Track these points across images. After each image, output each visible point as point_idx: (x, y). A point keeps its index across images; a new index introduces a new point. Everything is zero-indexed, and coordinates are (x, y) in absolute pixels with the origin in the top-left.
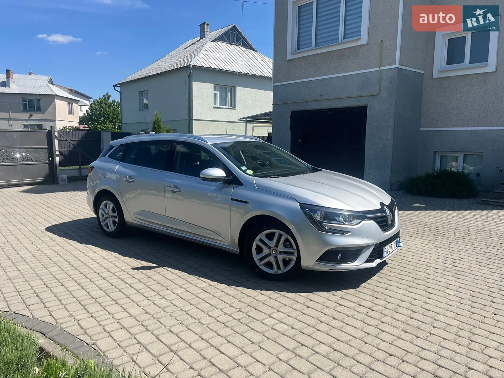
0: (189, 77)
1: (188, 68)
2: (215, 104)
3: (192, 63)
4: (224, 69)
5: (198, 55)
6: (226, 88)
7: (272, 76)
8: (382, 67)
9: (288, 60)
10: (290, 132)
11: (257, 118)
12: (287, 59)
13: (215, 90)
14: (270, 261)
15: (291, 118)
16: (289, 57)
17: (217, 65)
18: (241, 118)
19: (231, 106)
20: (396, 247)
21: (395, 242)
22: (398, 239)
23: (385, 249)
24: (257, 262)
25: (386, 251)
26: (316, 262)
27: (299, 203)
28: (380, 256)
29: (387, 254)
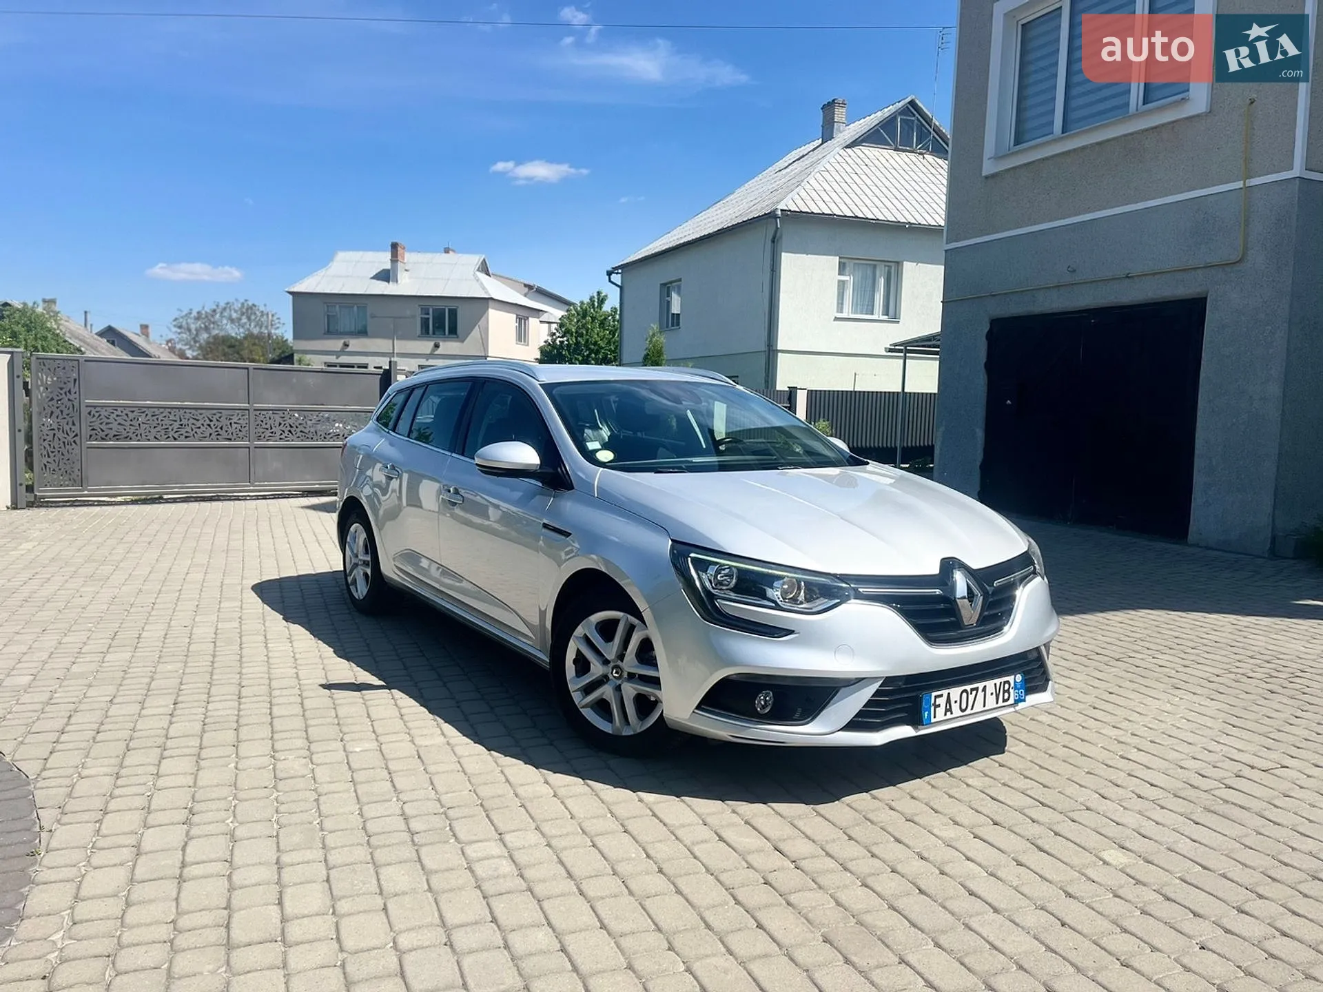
0: (773, 241)
1: (770, 217)
2: (840, 308)
3: (782, 206)
4: (870, 216)
5: (802, 184)
6: (875, 266)
7: (943, 224)
8: (1249, 179)
9: (987, 177)
10: (986, 377)
12: (983, 175)
13: (841, 273)
14: (604, 697)
15: (990, 336)
16: (988, 168)
17: (853, 207)
18: (891, 345)
19: (887, 315)
20: (1004, 701)
21: (995, 684)
22: (1019, 678)
23: (936, 697)
24: (577, 697)
25: (939, 706)
26: (696, 711)
27: (672, 540)
28: (915, 719)
29: (945, 715)
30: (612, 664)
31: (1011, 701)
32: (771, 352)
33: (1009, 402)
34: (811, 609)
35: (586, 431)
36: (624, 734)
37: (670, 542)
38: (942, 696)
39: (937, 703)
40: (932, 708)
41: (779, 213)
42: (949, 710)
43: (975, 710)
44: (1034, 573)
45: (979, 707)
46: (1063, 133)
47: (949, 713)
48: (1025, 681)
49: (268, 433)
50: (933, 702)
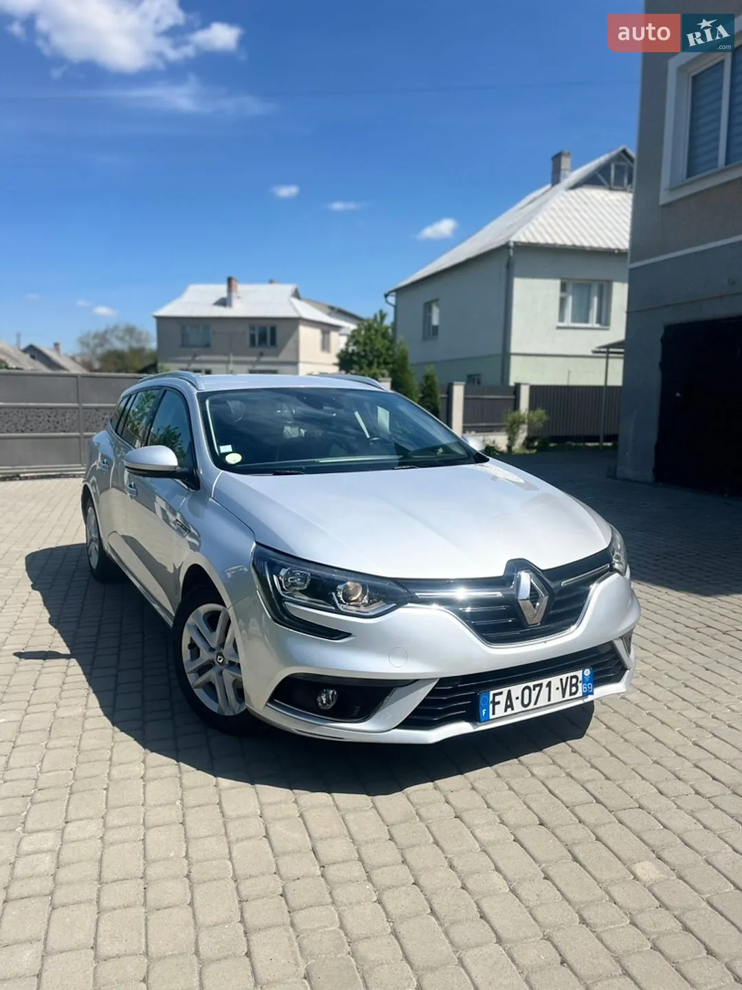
0: (507, 269)
1: (505, 248)
2: (561, 319)
3: (514, 239)
5: (532, 221)
6: (590, 286)
9: (663, 206)
10: (660, 374)
12: (660, 204)
13: (563, 291)
14: (212, 679)
15: (664, 341)
16: (664, 198)
17: (573, 237)
18: (596, 348)
19: (600, 324)
20: (571, 694)
21: (561, 679)
22: (587, 672)
23: (495, 695)
24: (192, 678)
25: (498, 703)
26: (269, 704)
27: (257, 542)
28: (472, 715)
29: (506, 711)
30: (216, 652)
31: (579, 694)
32: (506, 356)
33: (678, 395)
34: (368, 612)
35: (286, 428)
36: (226, 714)
37: (254, 544)
38: (501, 693)
39: (496, 700)
40: (491, 706)
41: (512, 244)
42: (509, 705)
43: (538, 705)
44: (612, 570)
45: (543, 701)
46: (726, 165)
47: (509, 710)
48: (594, 674)
49: (94, 426)
50: (491, 699)
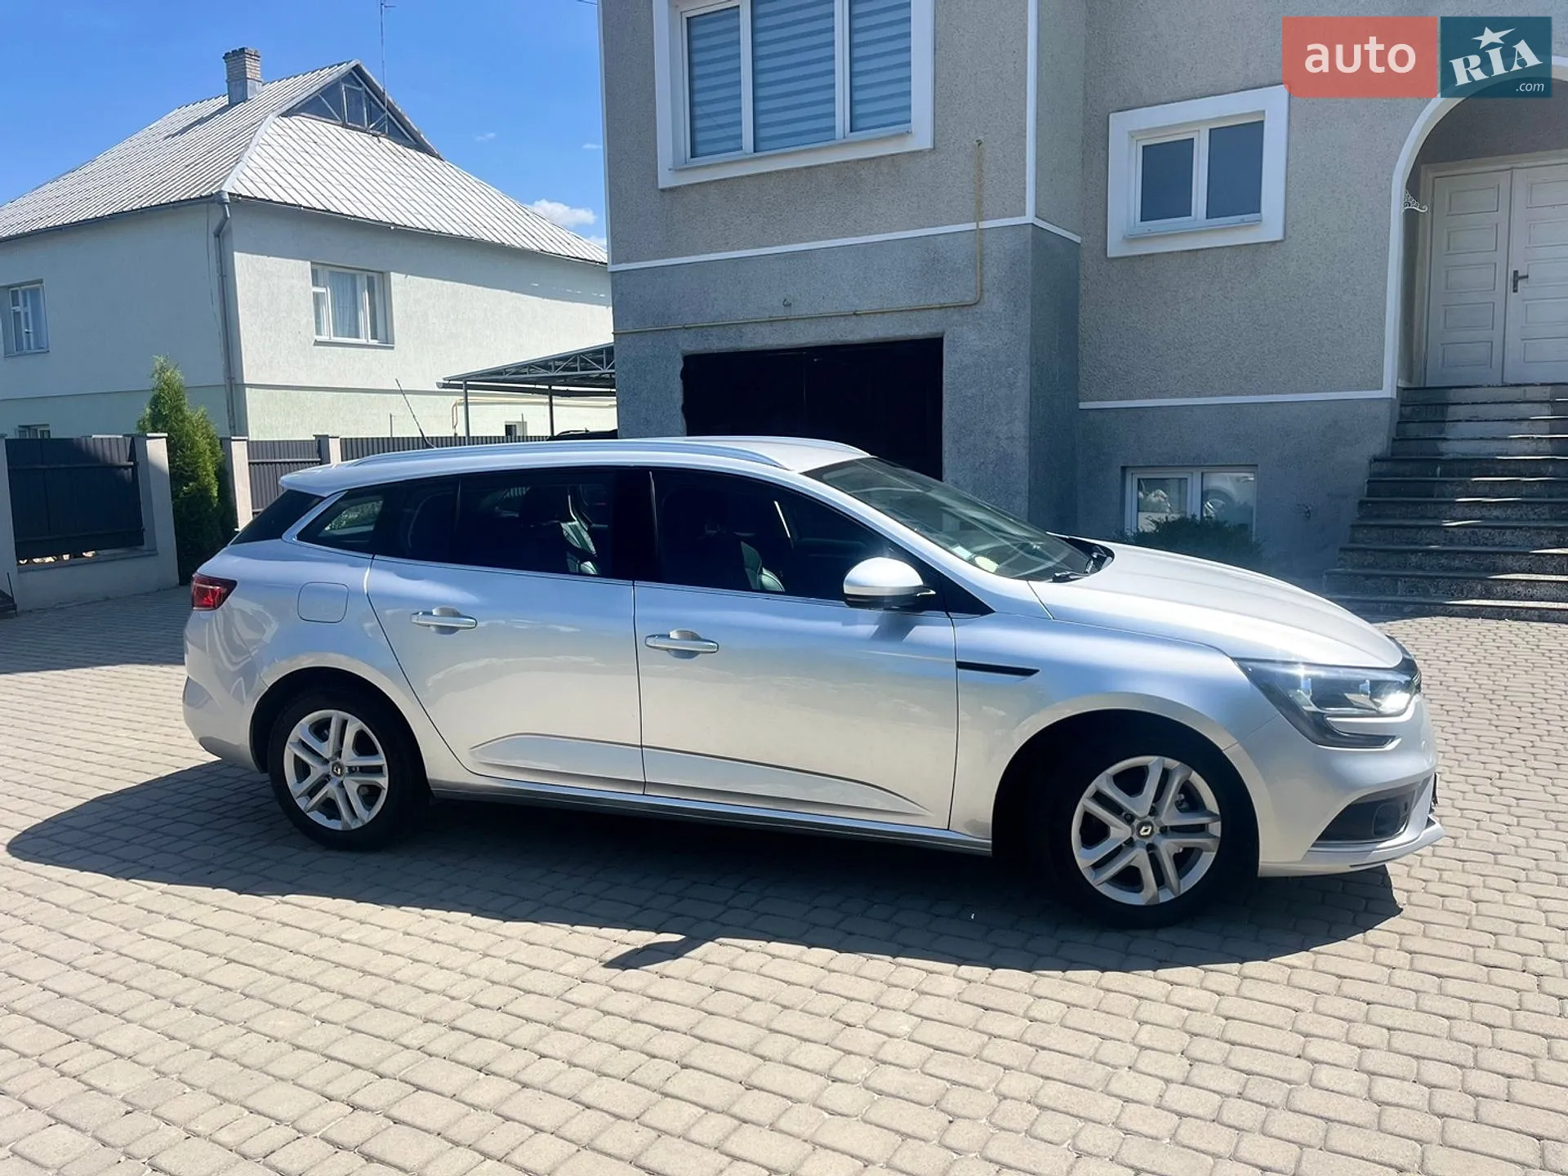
1: (213, 202)
2: (318, 332)
4: (346, 212)
5: (244, 159)
6: (353, 277)
8: (982, 220)
9: (663, 190)
10: (684, 422)
11: (507, 376)
13: (315, 283)
14: (1132, 864)
15: (685, 375)
16: (666, 180)
17: (319, 196)
18: (442, 379)
19: (376, 339)
24: (1091, 876)
26: (1313, 849)
27: (1234, 658)
32: (235, 387)
37: (1234, 662)
41: (227, 197)
46: (755, 151)
